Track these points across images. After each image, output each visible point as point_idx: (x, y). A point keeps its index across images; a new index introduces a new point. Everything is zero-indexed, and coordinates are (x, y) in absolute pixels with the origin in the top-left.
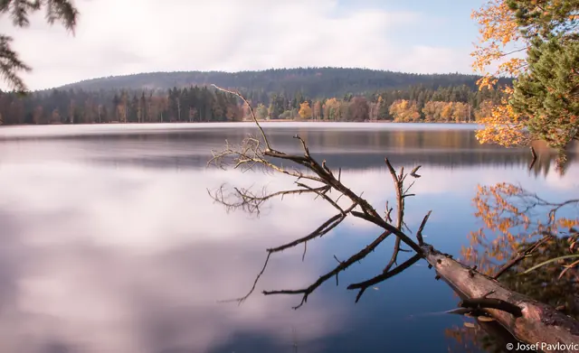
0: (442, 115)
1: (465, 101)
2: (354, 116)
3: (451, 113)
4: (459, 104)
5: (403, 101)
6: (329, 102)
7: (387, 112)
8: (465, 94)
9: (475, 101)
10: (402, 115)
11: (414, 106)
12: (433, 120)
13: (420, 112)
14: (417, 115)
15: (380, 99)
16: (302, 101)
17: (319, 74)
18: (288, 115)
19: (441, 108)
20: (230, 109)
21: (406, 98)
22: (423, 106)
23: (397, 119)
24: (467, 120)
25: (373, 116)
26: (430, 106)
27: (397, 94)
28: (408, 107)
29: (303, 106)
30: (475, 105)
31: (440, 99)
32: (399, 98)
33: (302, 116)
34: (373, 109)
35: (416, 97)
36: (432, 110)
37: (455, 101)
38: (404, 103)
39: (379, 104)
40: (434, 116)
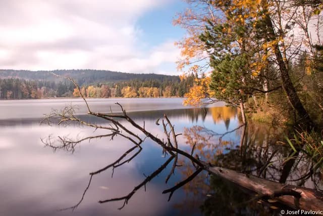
0: (148, 94)
1: (158, 87)
2: (103, 95)
3: (152, 93)
4: (155, 88)
5: (128, 87)
6: (90, 88)
7: (120, 93)
8: (158, 84)
9: (163, 87)
10: (128, 94)
11: (134, 90)
12: (143, 96)
13: (137, 92)
14: (136, 94)
15: (116, 86)
16: (75, 88)
17: (84, 73)
18: (67, 95)
19: (147, 90)
20: (33, 92)
21: (130, 86)
22: (138, 90)
23: (126, 96)
24: (160, 96)
25: (113, 95)
26: (141, 89)
27: (125, 84)
28: (131, 90)
29: (76, 90)
30: (163, 89)
31: (146, 86)
32: (126, 85)
33: (76, 95)
34: (113, 91)
35: (134, 85)
36: (142, 92)
37: (154, 87)
38: (129, 88)
39: (116, 89)
40: (144, 94)
